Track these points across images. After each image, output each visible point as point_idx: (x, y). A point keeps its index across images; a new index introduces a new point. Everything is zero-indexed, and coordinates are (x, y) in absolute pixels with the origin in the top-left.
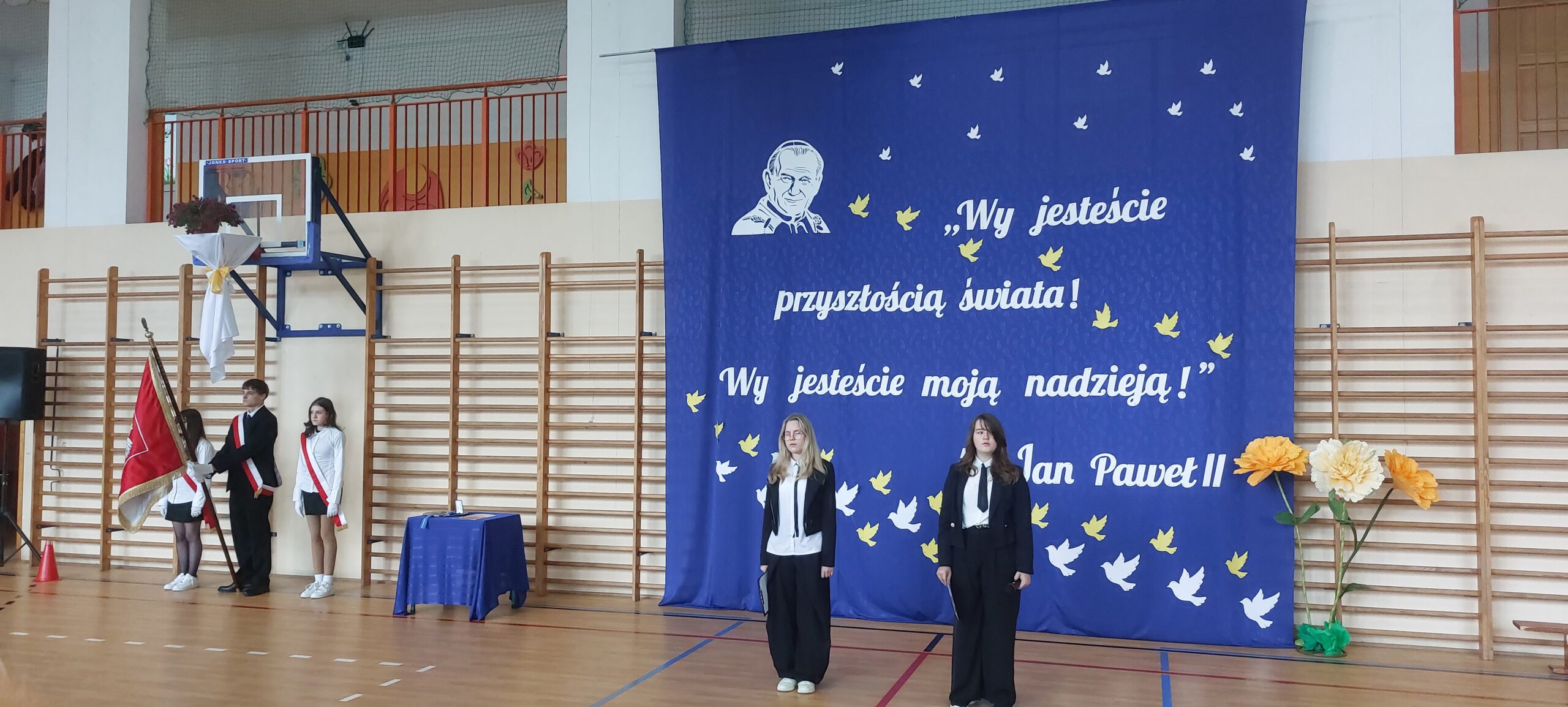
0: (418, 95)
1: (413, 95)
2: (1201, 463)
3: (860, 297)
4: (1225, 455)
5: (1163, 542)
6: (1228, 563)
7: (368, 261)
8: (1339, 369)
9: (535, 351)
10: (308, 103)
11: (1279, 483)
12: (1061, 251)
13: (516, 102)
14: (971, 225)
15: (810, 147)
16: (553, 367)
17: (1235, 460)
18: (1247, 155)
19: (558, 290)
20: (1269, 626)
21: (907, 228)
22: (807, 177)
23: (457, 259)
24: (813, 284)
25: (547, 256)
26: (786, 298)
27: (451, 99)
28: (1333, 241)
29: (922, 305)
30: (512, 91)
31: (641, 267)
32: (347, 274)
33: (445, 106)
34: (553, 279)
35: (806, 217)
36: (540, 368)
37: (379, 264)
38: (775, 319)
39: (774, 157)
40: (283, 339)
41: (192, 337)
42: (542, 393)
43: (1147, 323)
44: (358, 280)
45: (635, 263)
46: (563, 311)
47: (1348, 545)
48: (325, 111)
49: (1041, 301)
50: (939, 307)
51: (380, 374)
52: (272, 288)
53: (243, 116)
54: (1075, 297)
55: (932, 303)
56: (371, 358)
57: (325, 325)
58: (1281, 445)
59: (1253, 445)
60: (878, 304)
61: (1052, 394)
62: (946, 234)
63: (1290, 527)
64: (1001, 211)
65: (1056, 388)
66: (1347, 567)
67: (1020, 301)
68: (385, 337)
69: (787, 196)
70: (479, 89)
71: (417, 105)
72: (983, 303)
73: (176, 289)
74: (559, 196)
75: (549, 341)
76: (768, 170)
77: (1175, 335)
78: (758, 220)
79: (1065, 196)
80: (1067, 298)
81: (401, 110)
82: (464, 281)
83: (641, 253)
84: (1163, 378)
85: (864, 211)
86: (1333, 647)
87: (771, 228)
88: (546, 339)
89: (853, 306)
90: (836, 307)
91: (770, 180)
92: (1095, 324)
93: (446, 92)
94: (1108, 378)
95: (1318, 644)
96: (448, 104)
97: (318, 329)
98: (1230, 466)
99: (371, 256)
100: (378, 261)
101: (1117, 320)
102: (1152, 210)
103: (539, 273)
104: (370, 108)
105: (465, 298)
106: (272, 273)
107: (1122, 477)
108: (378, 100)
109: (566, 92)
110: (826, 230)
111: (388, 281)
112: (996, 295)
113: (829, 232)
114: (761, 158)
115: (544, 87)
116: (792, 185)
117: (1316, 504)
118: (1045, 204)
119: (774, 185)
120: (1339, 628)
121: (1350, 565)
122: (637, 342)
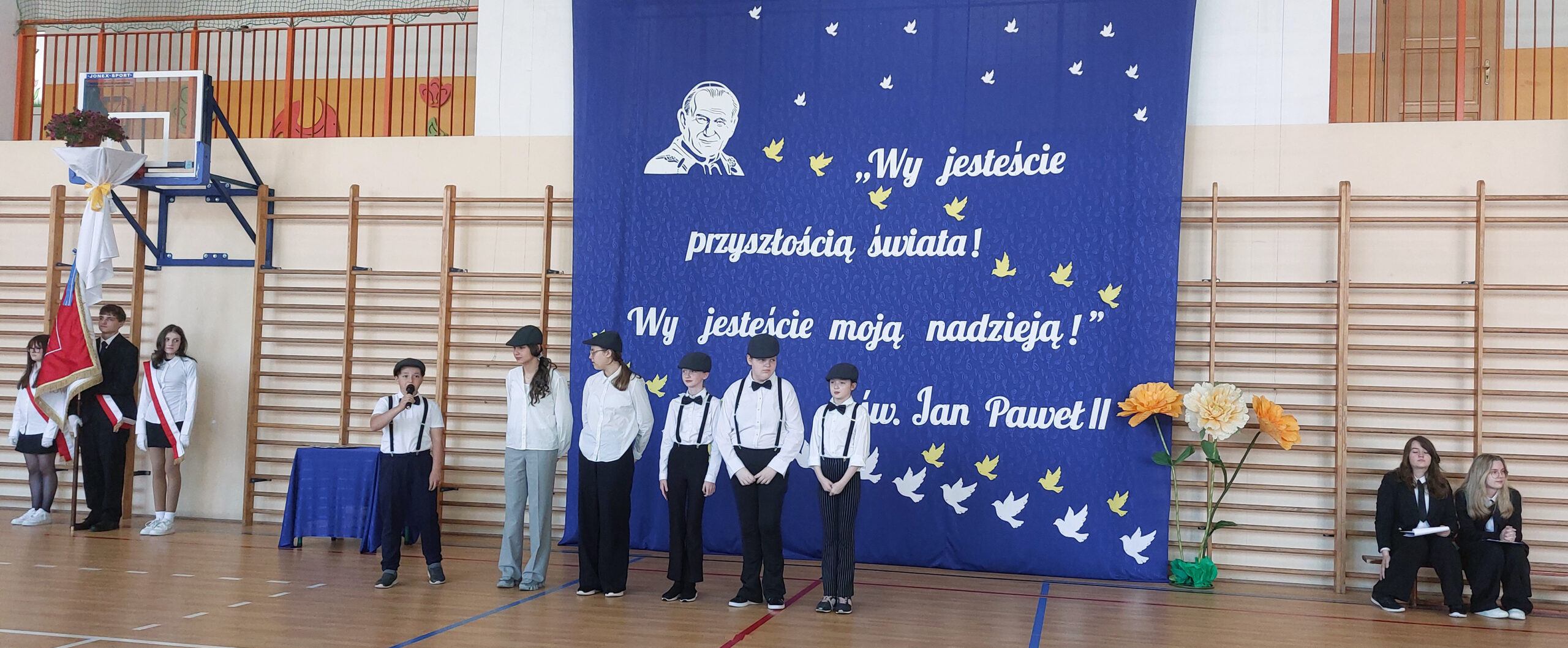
0: (319, 19)
1: (314, 19)
2: (1088, 407)
3: (772, 240)
4: (1110, 400)
5: (1050, 482)
6: (1109, 501)
7: (260, 188)
8: (1216, 321)
9: (436, 286)
10: (198, 21)
11: (1158, 426)
12: (965, 201)
13: (424, 30)
14: (881, 174)
15: (726, 89)
16: (455, 304)
17: (1119, 403)
18: (1140, 115)
19: (462, 224)
20: (1145, 562)
21: (820, 174)
22: (722, 119)
23: (355, 189)
24: (727, 227)
25: (452, 189)
26: (698, 239)
27: (353, 25)
28: (1215, 200)
29: (832, 250)
30: (420, 19)
31: (550, 203)
32: (240, 202)
33: (347, 32)
34: (458, 213)
35: (720, 159)
36: (441, 303)
37: (271, 192)
38: (686, 260)
39: (689, 97)
40: (163, 268)
41: (63, 262)
42: (442, 328)
43: (1043, 272)
44: (249, 207)
45: (544, 199)
46: (466, 248)
47: (1217, 485)
48: (217, 31)
49: (945, 249)
50: (848, 252)
51: (269, 306)
52: (153, 214)
53: (126, 32)
54: (977, 246)
55: (842, 248)
56: (260, 289)
57: (210, 255)
58: (1161, 390)
59: (1137, 391)
60: (790, 249)
61: (952, 339)
62: (857, 182)
63: (1167, 469)
64: (910, 160)
65: (955, 334)
66: (1216, 506)
67: (925, 249)
68: (276, 268)
69: (701, 136)
70: (384, 16)
71: (317, 29)
72: (890, 250)
73: (47, 211)
74: (467, 129)
75: (452, 277)
76: (683, 110)
77: (1068, 284)
78: (671, 160)
79: (970, 149)
80: (969, 247)
81: (299, 34)
82: (362, 212)
83: (550, 189)
84: (1056, 324)
85: (778, 155)
86: (1202, 579)
87: (685, 168)
88: (448, 273)
89: (766, 249)
90: (748, 249)
91: (685, 119)
92: (995, 272)
93: (349, 17)
94: (1005, 324)
95: (1189, 577)
96: (351, 29)
97: (202, 258)
98: (1114, 409)
99: (262, 184)
100: (270, 189)
101: (1015, 269)
102: (1052, 164)
103: (443, 207)
104: (266, 30)
105: (362, 230)
106: (154, 197)
107: (1015, 420)
108: (275, 22)
109: (476, 23)
110: (740, 173)
111: (279, 210)
112: (902, 243)
113: (743, 175)
114: (677, 98)
115: (454, 17)
116: (707, 127)
117: (1191, 448)
118: (951, 155)
119: (689, 125)
120: (1208, 563)
121: (1219, 505)
122: (543, 278)
